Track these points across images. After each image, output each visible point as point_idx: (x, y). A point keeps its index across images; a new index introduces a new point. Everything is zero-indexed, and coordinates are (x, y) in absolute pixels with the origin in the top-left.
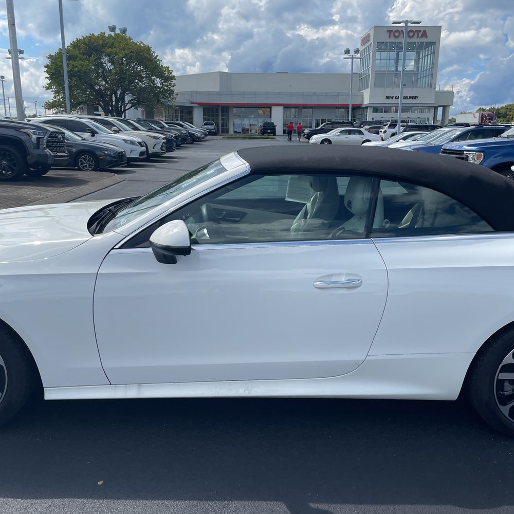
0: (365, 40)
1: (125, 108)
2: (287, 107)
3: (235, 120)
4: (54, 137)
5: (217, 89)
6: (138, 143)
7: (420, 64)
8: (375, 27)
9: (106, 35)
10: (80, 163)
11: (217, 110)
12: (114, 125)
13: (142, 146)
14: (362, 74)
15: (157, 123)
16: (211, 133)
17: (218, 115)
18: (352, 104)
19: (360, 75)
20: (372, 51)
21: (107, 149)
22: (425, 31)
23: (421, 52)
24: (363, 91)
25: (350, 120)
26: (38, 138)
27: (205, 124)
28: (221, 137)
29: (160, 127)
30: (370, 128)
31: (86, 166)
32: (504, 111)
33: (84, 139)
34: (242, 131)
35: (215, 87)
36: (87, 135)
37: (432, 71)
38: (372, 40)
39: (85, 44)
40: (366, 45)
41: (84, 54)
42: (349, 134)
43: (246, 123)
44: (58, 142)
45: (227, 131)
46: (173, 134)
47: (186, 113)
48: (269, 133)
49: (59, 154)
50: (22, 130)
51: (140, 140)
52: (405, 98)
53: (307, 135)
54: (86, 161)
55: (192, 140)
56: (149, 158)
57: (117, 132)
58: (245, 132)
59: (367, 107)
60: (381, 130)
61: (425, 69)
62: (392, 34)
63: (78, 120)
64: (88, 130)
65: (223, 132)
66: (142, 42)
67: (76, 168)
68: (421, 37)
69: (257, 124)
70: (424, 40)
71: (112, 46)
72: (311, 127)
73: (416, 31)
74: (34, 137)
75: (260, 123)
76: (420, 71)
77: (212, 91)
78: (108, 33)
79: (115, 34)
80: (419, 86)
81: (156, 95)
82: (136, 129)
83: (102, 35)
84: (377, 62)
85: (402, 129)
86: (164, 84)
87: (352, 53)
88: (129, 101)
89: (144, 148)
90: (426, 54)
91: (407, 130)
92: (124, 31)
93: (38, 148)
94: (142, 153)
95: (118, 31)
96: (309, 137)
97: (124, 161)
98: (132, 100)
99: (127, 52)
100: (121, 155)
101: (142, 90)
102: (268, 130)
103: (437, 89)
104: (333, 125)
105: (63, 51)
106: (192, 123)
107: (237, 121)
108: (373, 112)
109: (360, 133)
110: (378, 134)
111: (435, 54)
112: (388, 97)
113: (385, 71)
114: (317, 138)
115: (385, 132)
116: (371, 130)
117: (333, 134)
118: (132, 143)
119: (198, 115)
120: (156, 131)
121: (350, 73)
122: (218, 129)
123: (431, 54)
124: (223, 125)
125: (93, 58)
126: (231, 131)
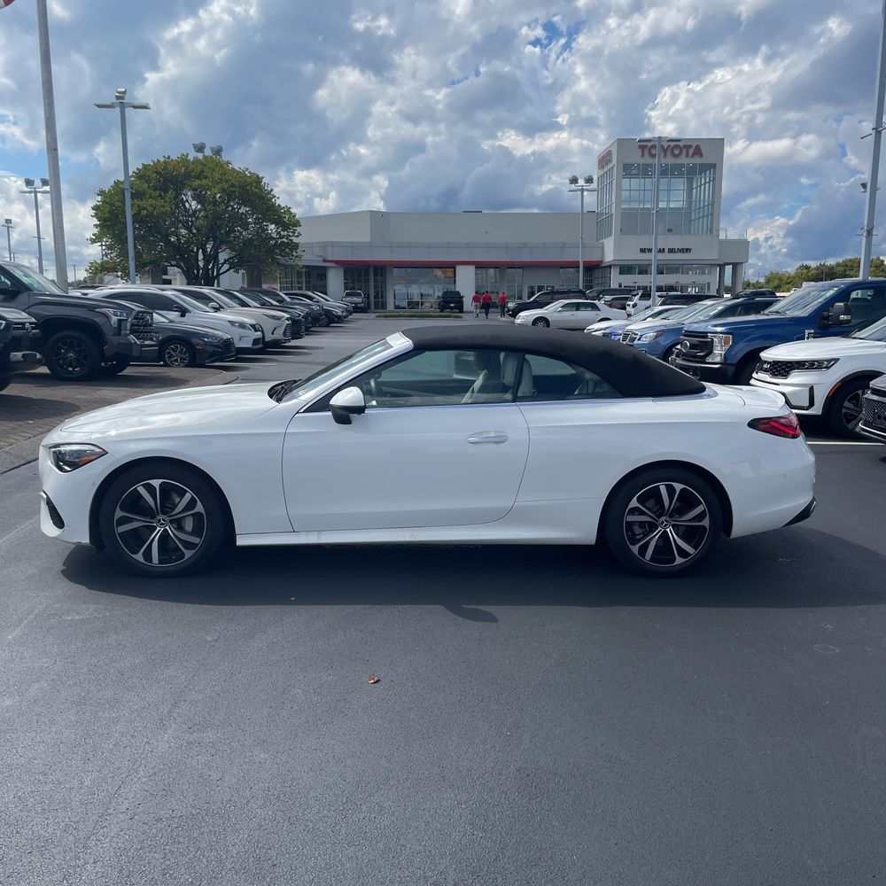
0: (604, 160)
1: (218, 272)
2: (480, 266)
3: (396, 287)
4: (140, 319)
5: (365, 237)
6: (251, 325)
7: (694, 198)
8: (619, 140)
9: (191, 158)
10: (167, 356)
11: (367, 273)
12: (210, 300)
13: (256, 331)
14: (601, 214)
15: (273, 295)
16: (357, 309)
17: (367, 280)
18: (584, 262)
19: (599, 215)
20: (615, 177)
21: (206, 335)
22: (698, 148)
23: (695, 179)
24: (604, 241)
25: (581, 287)
26: (119, 320)
27: (348, 295)
28: (373, 315)
29: (278, 301)
30: (613, 299)
31: (176, 361)
32: (841, 269)
33: (172, 322)
34: (408, 305)
35: (362, 235)
36: (174, 315)
37: (713, 209)
38: (614, 161)
39: (157, 173)
40: (606, 169)
41: (155, 189)
42: (577, 310)
43: (415, 291)
44: (145, 326)
45: (384, 306)
46: (300, 311)
47: (315, 277)
48: (452, 308)
49: (146, 342)
50: (98, 310)
51: (253, 322)
52: (671, 251)
53: (513, 311)
54: (177, 352)
55: (326, 320)
56: (266, 348)
57: (217, 309)
58: (413, 308)
59: (610, 266)
60: (629, 303)
61: (702, 205)
62: (646, 151)
63: (161, 292)
64: (176, 307)
65: (376, 307)
66: (247, 169)
67: (162, 363)
68: (692, 156)
69: (432, 293)
70: (697, 160)
71: (200, 176)
72: (520, 298)
73: (685, 146)
74: (114, 319)
75: (439, 290)
76: (693, 209)
77: (359, 242)
78: (193, 155)
79: (205, 157)
80: (692, 232)
81: (270, 251)
82: (244, 304)
83: (184, 160)
84: (625, 194)
85: (660, 300)
86: (282, 233)
87: (581, 182)
88: (226, 261)
89: (259, 333)
90: (703, 182)
91: (668, 302)
92: (218, 152)
93: (120, 334)
94: (256, 341)
95: (208, 152)
96: (515, 313)
97: (231, 352)
98: (230, 258)
99: (225, 186)
100: (227, 344)
101: (248, 243)
102: (451, 303)
103: (722, 236)
104: (553, 295)
105: (127, 186)
106: (326, 294)
107: (400, 289)
108: (620, 273)
109: (595, 307)
110: (625, 309)
111: (716, 182)
112: (643, 251)
113: (637, 209)
114: (526, 316)
115: (635, 306)
116: (615, 302)
117: (553, 311)
118: (242, 326)
119: (335, 280)
120: (272, 307)
121: (580, 211)
122: (369, 304)
123: (709, 182)
124: (376, 297)
125: (171, 194)
126: (390, 306)
